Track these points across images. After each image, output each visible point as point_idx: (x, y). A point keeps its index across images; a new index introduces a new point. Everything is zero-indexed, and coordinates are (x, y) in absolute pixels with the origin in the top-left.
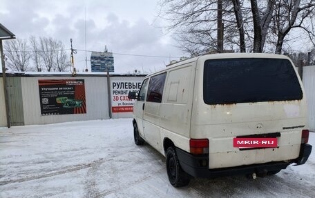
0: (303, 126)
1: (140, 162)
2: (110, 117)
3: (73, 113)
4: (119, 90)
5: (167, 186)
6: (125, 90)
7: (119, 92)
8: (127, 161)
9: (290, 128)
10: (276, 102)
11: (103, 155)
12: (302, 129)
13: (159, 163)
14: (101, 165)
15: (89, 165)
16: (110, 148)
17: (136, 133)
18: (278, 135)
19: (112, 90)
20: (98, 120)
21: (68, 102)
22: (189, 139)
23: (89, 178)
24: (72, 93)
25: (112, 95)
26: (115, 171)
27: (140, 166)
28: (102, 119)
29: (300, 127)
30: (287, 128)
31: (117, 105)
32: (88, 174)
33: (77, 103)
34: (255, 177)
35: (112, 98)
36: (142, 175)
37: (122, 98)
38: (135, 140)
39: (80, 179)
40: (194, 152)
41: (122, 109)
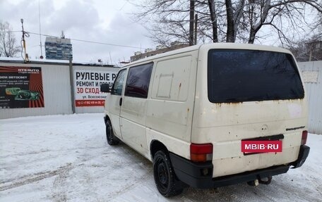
0: (303, 127)
1: (117, 166)
2: (74, 112)
3: (28, 107)
4: (84, 81)
5: (156, 196)
6: (90, 81)
7: (84, 84)
8: (101, 166)
9: (292, 129)
10: (281, 101)
11: (72, 159)
12: (302, 130)
13: (141, 168)
14: (71, 173)
15: (55, 173)
16: (79, 150)
17: (109, 131)
18: (281, 136)
19: (75, 80)
20: (59, 115)
21: (22, 94)
22: (190, 144)
23: (57, 191)
24: (26, 83)
25: (76, 87)
26: (88, 179)
27: (117, 172)
28: (63, 114)
29: (301, 127)
30: (290, 129)
31: (82, 99)
32: (55, 185)
33: (32, 94)
34: (257, 183)
35: (76, 90)
36: (124, 184)
37: (88, 91)
38: (108, 139)
39: (45, 193)
40: (194, 159)
41: (88, 103)
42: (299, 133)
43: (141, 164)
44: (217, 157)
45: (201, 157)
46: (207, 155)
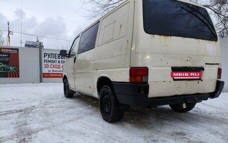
0: (218, 64)
1: (73, 108)
2: (41, 81)
3: (7, 77)
4: (49, 59)
6: (54, 59)
7: (49, 61)
8: (58, 107)
9: (210, 64)
10: (200, 40)
11: (35, 104)
13: (90, 108)
14: (33, 111)
15: (21, 111)
16: (42, 100)
17: (66, 87)
18: (202, 69)
19: (43, 59)
20: (30, 84)
21: (3, 68)
22: (129, 69)
23: (20, 120)
24: (7, 59)
25: (43, 64)
26: (47, 114)
27: (71, 110)
28: (33, 83)
29: (217, 64)
30: (208, 64)
31: (47, 72)
32: (19, 117)
33: (11, 68)
34: (184, 106)
35: (43, 66)
36: (76, 116)
37: (52, 66)
38: (65, 93)
39: (10, 121)
40: (133, 80)
41: (52, 75)
42: (215, 68)
43: (90, 106)
44: (151, 79)
45: (138, 79)
46: (144, 78)
